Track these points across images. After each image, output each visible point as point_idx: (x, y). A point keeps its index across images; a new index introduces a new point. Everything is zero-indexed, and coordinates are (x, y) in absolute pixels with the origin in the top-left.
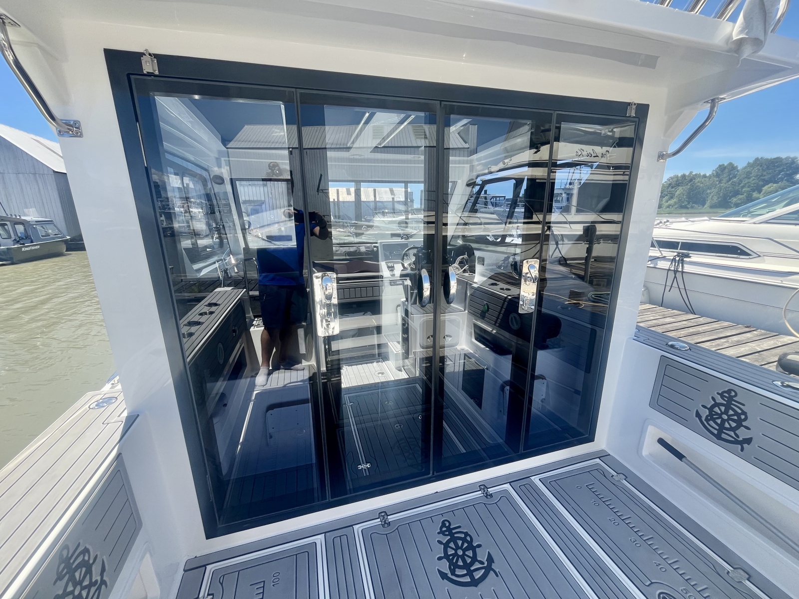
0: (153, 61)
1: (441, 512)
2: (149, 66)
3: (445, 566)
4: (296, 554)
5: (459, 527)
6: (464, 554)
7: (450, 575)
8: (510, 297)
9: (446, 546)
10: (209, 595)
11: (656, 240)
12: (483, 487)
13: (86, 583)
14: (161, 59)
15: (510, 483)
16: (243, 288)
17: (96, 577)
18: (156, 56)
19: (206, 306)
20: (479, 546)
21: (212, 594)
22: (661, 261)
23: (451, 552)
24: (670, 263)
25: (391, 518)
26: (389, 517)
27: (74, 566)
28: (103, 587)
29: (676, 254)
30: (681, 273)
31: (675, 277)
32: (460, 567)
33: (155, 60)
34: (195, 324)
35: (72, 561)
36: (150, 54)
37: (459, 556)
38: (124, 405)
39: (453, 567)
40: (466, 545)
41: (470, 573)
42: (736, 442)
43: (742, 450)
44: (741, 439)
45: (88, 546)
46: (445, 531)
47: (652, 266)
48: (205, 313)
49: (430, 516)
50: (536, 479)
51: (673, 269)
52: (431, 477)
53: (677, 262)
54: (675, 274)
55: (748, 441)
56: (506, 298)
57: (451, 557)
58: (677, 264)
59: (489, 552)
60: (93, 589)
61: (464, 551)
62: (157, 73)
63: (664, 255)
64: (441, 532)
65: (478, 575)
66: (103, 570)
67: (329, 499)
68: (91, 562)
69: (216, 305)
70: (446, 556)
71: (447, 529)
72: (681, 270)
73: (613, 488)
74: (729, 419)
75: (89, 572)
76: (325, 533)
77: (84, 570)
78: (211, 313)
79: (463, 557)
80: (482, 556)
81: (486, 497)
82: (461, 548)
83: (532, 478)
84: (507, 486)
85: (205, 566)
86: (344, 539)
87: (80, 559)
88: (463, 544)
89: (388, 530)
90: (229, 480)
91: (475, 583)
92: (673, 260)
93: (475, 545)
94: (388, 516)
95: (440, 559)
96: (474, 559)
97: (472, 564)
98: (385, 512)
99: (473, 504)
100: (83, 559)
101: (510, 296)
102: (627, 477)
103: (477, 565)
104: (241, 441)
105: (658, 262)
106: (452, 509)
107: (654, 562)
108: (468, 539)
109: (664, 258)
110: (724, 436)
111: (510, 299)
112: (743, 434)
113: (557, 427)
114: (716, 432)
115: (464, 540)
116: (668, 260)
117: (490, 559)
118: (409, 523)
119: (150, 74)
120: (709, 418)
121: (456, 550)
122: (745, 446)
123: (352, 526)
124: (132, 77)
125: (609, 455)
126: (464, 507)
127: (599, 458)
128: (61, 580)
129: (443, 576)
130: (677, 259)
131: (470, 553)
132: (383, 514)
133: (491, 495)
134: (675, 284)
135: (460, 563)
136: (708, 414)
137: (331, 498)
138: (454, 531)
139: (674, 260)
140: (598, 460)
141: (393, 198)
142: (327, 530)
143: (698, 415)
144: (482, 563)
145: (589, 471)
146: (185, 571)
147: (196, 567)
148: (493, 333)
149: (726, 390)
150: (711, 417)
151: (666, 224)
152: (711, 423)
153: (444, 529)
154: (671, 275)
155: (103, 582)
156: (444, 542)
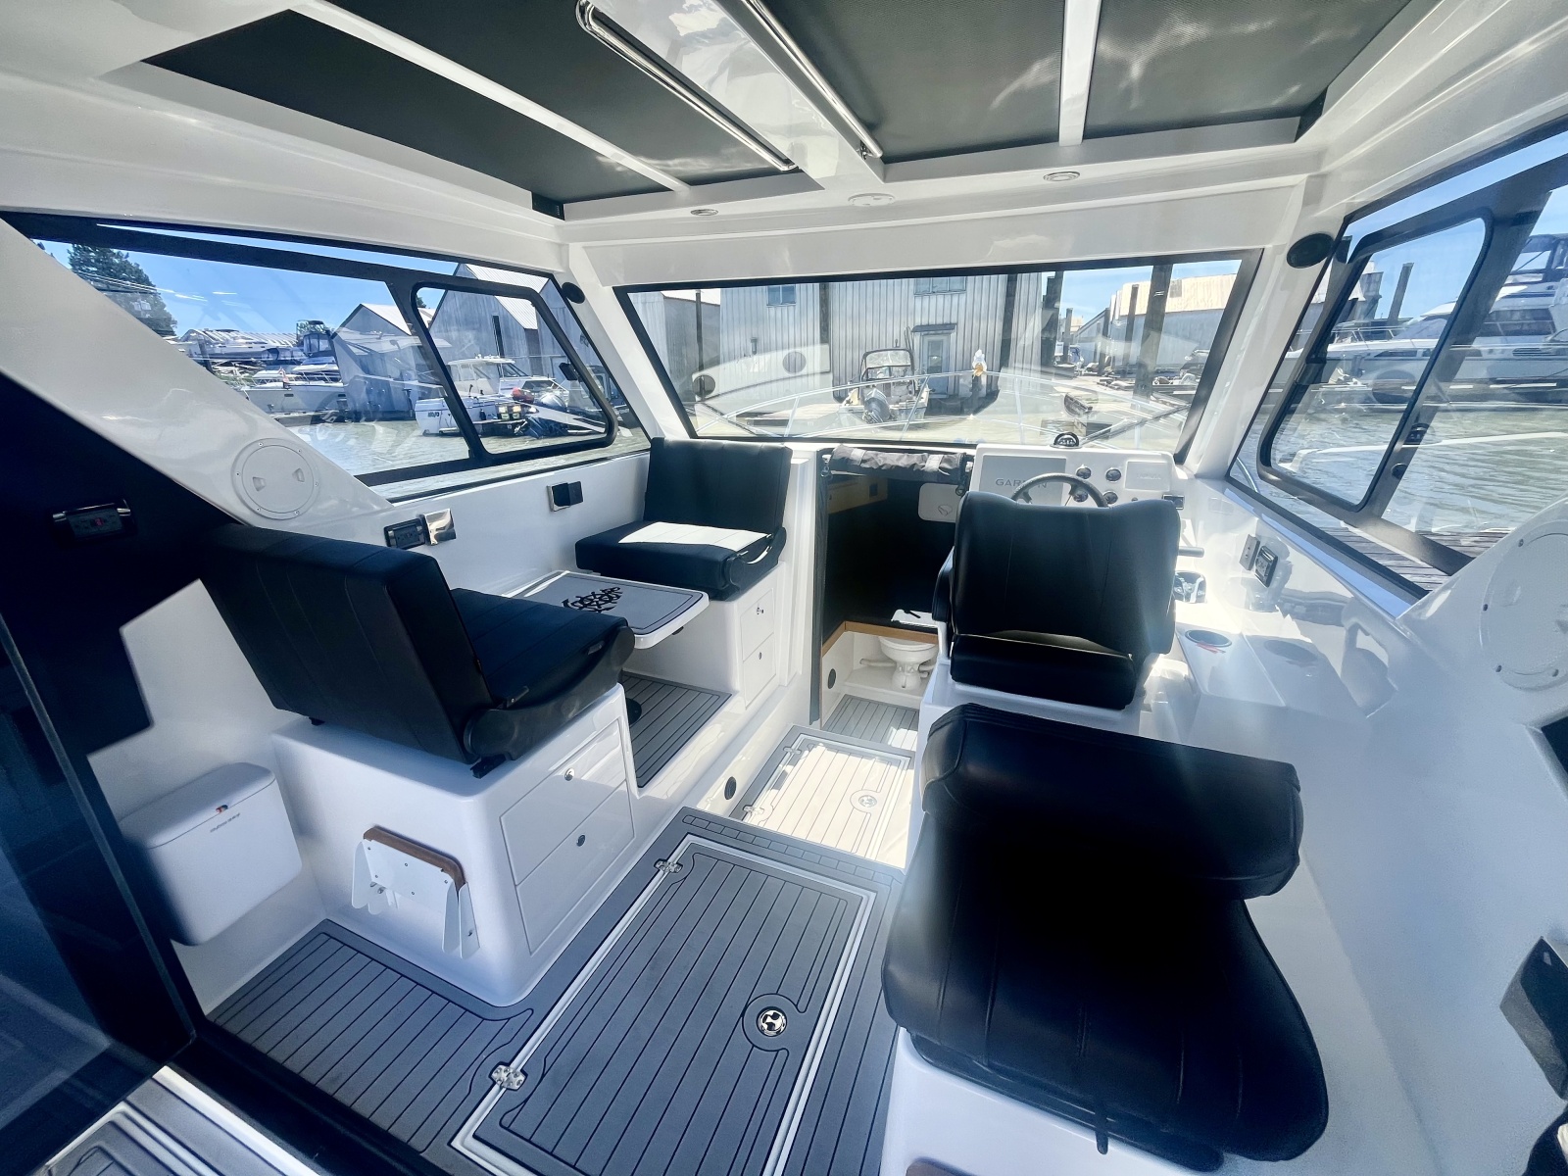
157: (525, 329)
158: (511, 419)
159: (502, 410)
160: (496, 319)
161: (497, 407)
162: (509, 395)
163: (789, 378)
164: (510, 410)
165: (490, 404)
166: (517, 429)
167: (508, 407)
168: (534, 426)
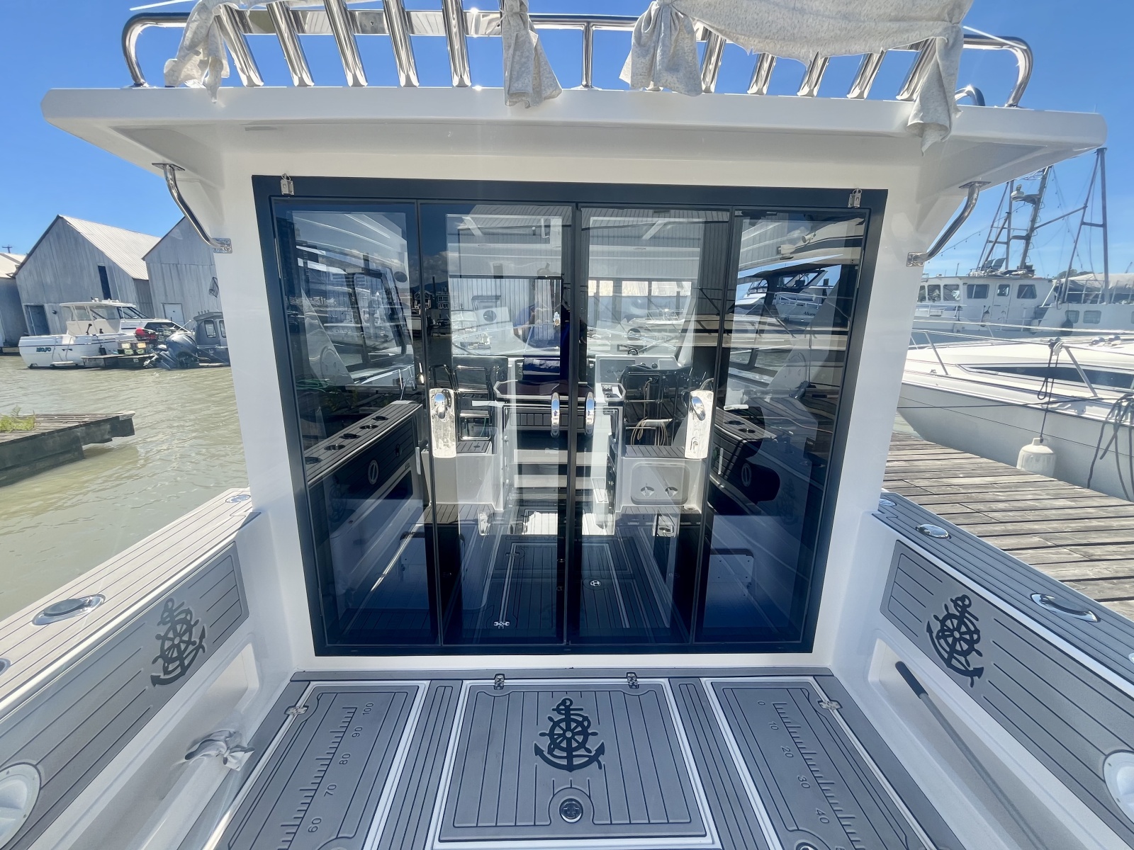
0: (289, 183)
1: (567, 689)
2: (286, 188)
3: (544, 743)
4: (394, 692)
5: (582, 709)
6: (573, 737)
7: (546, 753)
8: (745, 441)
9: (556, 724)
10: (304, 706)
11: (1084, 370)
12: (632, 674)
13: (185, 638)
14: (297, 181)
15: (669, 678)
16: (420, 403)
17: (195, 638)
18: (293, 178)
19: (374, 419)
20: (594, 734)
21: (307, 707)
22: (1091, 406)
23: (558, 731)
24: (1109, 410)
25: (507, 682)
26: (505, 681)
27: (176, 619)
28: (201, 650)
29: (1122, 395)
30: (1127, 429)
31: (1115, 437)
32: (562, 749)
33: (292, 182)
34: (350, 437)
35: (175, 614)
36: (288, 178)
37: (565, 738)
38: (250, 505)
39: (554, 745)
40: (579, 729)
41: (570, 758)
42: (965, 673)
43: (972, 685)
44: (971, 669)
45: (191, 609)
46: (562, 710)
47: (1072, 412)
48: (368, 427)
49: (552, 691)
50: (706, 682)
51: (1113, 421)
52: (563, 647)
53: (1123, 409)
54: (1116, 430)
55: (979, 672)
56: (740, 441)
57: (555, 737)
58: (1122, 413)
59: (603, 743)
60: (191, 648)
61: (574, 734)
62: (293, 193)
63: (1100, 396)
64: (558, 710)
65: (576, 762)
66: (202, 636)
67: (440, 644)
68: (192, 623)
69: (383, 418)
70: (551, 734)
71: (565, 708)
72: (1128, 424)
73: (811, 716)
74: (961, 639)
75: (189, 630)
76: (431, 680)
77: (185, 626)
78: (374, 427)
79: (569, 741)
80: (593, 745)
81: (631, 687)
82: (572, 731)
83: (703, 680)
84: (664, 682)
85: (310, 681)
86: (448, 690)
87: (183, 616)
88: (576, 728)
89: (498, 693)
90: (357, 609)
91: (570, 768)
92: (1115, 405)
93: (590, 732)
94: (505, 679)
95: (542, 735)
96: (582, 745)
97: (577, 749)
98: (504, 675)
99: (610, 690)
100: (186, 617)
101: (745, 439)
102: (842, 707)
103: (582, 752)
104: (386, 572)
105: (1087, 407)
106: (581, 691)
107: (817, 809)
108: (586, 724)
109: (1097, 402)
110: (954, 662)
111: (745, 444)
112: (974, 661)
113: (773, 626)
114: (946, 656)
115: (579, 724)
116: (1107, 405)
117: (601, 750)
118: (525, 691)
119: (286, 195)
120: (940, 634)
121: (565, 731)
122: (976, 678)
123: (462, 680)
124: (273, 198)
125: (833, 676)
126: (596, 691)
127: (814, 676)
128: (164, 624)
129: (538, 751)
130: (1125, 404)
131: (580, 738)
132: (500, 676)
133: (637, 687)
134: (1112, 448)
135: (564, 745)
136: (939, 628)
137: (444, 643)
138: (572, 712)
139: (1117, 406)
140: (811, 679)
141: (678, 293)
142: (434, 678)
143: (929, 630)
144: (589, 751)
145: (788, 688)
146: (291, 681)
147: (302, 680)
148: (720, 488)
149: (960, 596)
150: (943, 633)
151: (1113, 343)
152: (942, 641)
153: (562, 707)
154: (1109, 432)
155: (201, 646)
156: (556, 720)
157: (134, 279)
158: (136, 354)
159: (126, 346)
160: (102, 270)
161: (120, 344)
162: (131, 333)
163: (487, 325)
164: (133, 346)
165: (112, 341)
166: (147, 362)
167: (132, 344)
168: (165, 360)
